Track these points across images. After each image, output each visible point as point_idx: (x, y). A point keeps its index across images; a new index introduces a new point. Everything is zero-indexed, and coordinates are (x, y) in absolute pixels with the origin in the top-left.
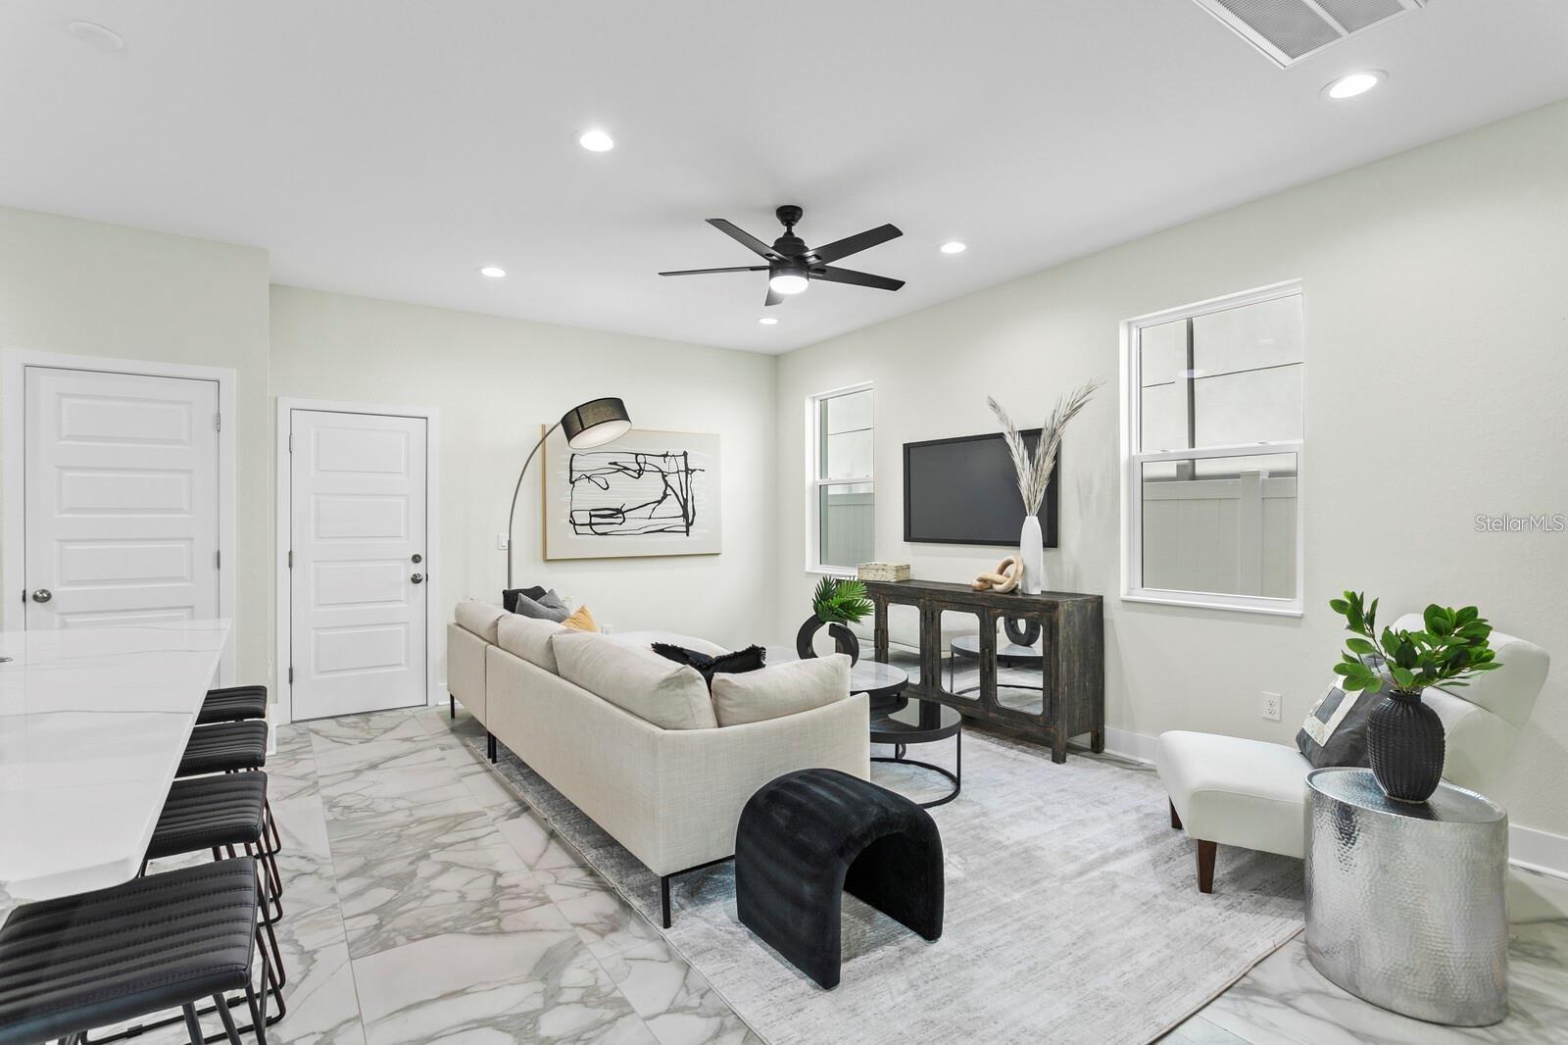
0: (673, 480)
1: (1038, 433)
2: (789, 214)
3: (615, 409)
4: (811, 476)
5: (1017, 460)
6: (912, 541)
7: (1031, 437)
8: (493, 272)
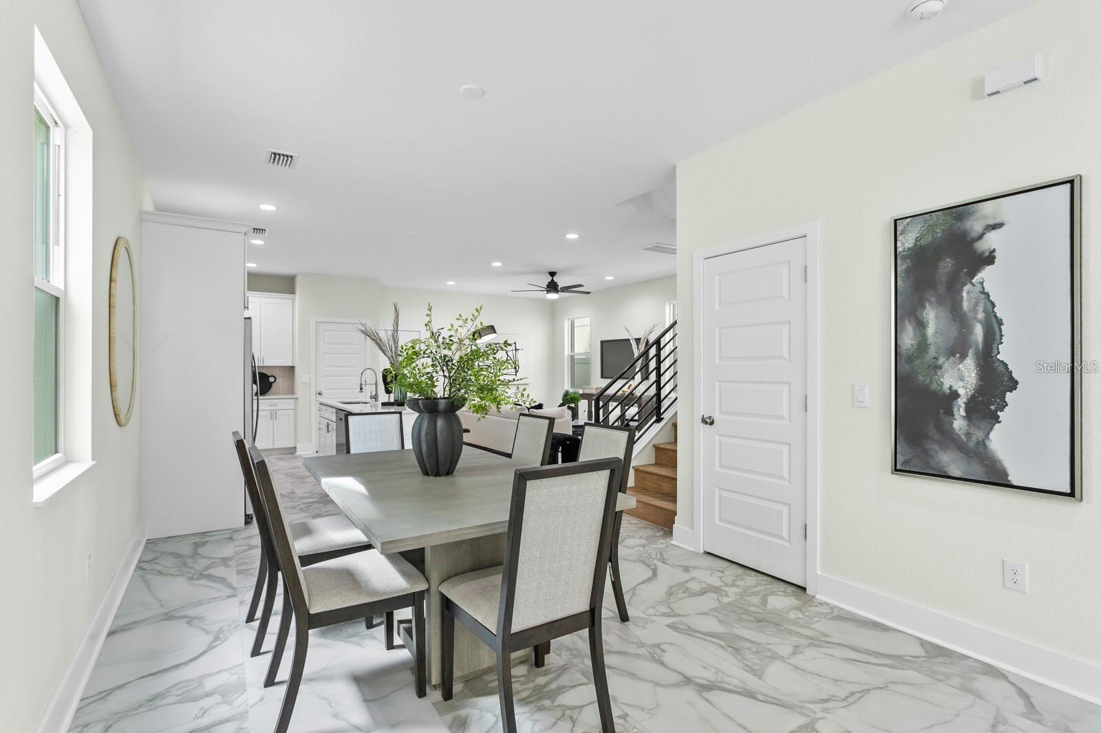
0: (510, 354)
1: (640, 339)
2: (552, 274)
3: (492, 329)
4: (567, 352)
5: (634, 349)
6: (604, 378)
7: (638, 340)
8: (451, 283)
